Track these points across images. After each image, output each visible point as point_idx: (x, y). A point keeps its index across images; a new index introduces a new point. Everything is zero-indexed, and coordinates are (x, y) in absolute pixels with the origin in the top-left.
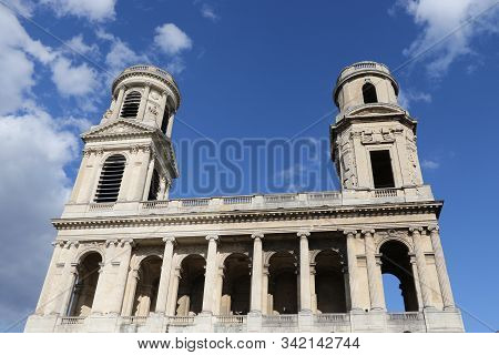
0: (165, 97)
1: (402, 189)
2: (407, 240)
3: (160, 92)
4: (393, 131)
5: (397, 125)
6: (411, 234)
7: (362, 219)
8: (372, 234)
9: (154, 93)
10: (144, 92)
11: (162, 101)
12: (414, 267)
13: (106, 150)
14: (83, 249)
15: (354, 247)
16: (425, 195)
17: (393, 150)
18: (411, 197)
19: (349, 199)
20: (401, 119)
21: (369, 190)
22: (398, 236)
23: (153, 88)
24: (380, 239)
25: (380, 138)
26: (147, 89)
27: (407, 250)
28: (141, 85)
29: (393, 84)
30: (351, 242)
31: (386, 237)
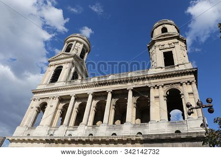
0: (83, 45)
1: (178, 66)
2: (180, 88)
3: (81, 43)
4: (174, 43)
5: (176, 40)
6: (181, 85)
7: (158, 80)
8: (163, 86)
9: (78, 44)
10: (74, 43)
11: (81, 46)
12: (183, 100)
13: (56, 65)
14: (41, 101)
15: (153, 93)
16: (189, 66)
17: (174, 51)
18: (182, 68)
19: (152, 72)
21: (162, 68)
22: (175, 86)
23: (77, 41)
24: (166, 88)
25: (168, 46)
26: (75, 42)
27: (180, 92)
28: (73, 41)
29: (176, 27)
30: (152, 91)
31: (169, 87)
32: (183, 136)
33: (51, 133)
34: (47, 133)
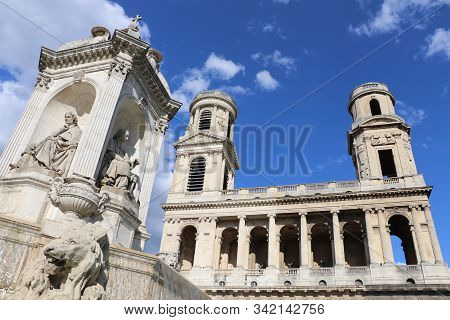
0: (228, 113)
1: (403, 178)
2: (408, 215)
3: (224, 109)
4: (394, 136)
5: (396, 130)
6: (410, 210)
7: (375, 200)
8: (383, 211)
9: (220, 111)
10: (214, 110)
11: (226, 116)
12: (413, 233)
14: (183, 224)
15: (371, 220)
16: (419, 182)
17: (394, 150)
18: (409, 184)
19: (365, 186)
20: (399, 126)
21: (379, 179)
22: (401, 212)
23: (219, 107)
24: (389, 214)
25: (385, 141)
26: (215, 108)
27: (407, 221)
28: (211, 105)
30: (368, 217)
31: (392, 213)
32: (419, 289)
33: (221, 279)
34: (213, 279)
